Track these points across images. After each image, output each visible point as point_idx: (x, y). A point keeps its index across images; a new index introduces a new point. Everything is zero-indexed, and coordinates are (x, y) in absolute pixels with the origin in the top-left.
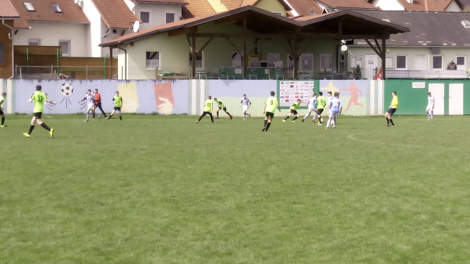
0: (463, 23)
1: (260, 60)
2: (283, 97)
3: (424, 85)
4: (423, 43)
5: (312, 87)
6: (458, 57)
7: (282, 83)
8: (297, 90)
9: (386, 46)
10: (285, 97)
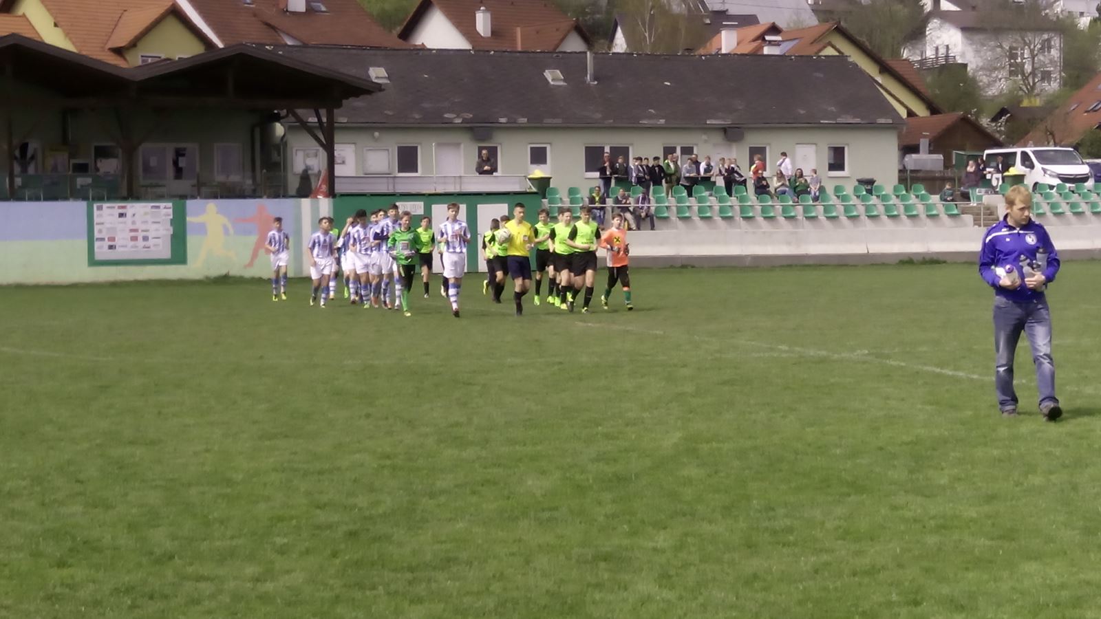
0: (548, 75)
1: (72, 156)
2: (102, 239)
3: (421, 207)
4: (455, 118)
5: (169, 215)
6: (532, 148)
7: (100, 208)
8: (134, 223)
9: (336, 125)
10: (106, 239)
